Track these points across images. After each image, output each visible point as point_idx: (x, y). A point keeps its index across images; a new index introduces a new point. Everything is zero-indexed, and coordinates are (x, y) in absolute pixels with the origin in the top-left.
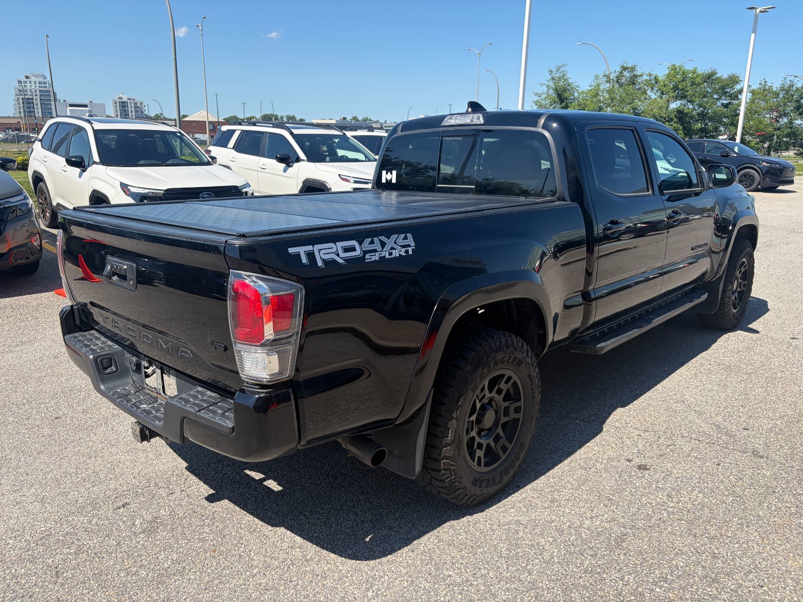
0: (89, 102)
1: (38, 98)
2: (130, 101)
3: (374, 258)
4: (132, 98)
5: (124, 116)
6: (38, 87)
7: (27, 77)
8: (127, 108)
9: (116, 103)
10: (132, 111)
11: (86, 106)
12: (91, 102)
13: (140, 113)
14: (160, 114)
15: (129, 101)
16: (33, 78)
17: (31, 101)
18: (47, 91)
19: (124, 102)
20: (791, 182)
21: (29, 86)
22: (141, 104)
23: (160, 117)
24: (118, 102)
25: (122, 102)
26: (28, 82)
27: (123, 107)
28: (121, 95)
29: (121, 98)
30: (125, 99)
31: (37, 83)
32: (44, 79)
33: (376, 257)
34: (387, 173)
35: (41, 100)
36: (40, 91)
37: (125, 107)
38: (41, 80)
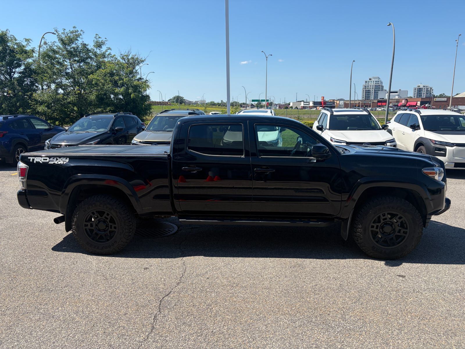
0: (399, 90)
1: (373, 90)
2: (425, 87)
3: (51, 163)
4: (426, 86)
5: (419, 96)
6: (374, 84)
7: (370, 79)
8: (421, 92)
9: (415, 89)
10: (424, 94)
11: (397, 92)
12: (400, 90)
13: (429, 94)
14: (443, 94)
15: (423, 88)
16: (373, 79)
17: (369, 91)
18: (379, 85)
19: (421, 89)
21: (370, 84)
22: (431, 89)
23: (443, 96)
24: (417, 89)
25: (419, 89)
26: (370, 82)
27: (419, 91)
28: (419, 85)
29: (419, 86)
30: (421, 87)
31: (375, 82)
32: (378, 79)
33: (52, 163)
35: (375, 90)
36: (375, 86)
37: (420, 91)
38: (377, 80)
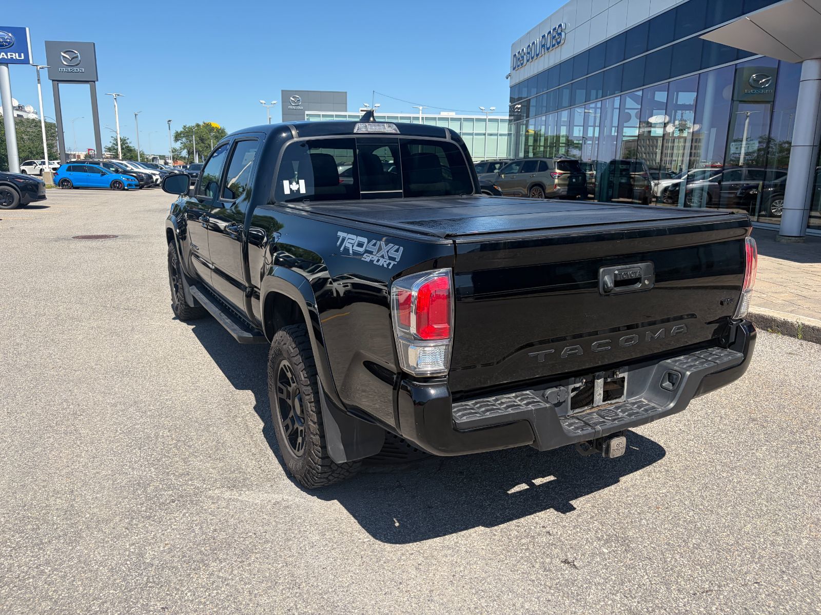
20: (43, 198)
34: (291, 183)
